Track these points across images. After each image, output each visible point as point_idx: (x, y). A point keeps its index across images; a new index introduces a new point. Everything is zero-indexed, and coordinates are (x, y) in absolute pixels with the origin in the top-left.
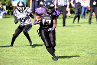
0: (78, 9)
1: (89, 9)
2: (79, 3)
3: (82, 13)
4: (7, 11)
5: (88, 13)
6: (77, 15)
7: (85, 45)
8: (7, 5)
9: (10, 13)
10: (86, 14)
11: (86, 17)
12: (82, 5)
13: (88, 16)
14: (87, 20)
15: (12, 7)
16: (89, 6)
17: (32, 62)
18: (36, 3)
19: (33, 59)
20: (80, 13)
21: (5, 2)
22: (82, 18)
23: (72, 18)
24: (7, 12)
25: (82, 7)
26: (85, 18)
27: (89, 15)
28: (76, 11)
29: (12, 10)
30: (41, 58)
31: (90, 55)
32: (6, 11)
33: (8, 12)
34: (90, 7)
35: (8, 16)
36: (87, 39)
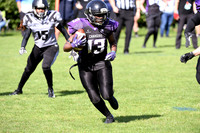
0: (155, 18)
1: (177, 18)
2: (156, 6)
3: (163, 26)
4: (9, 21)
5: (173, 25)
6: (152, 29)
7: (168, 91)
8: (7, 9)
9: (14, 26)
10: (171, 28)
11: (170, 35)
12: (161, 9)
13: (174, 32)
14: (172, 40)
15: (18, 14)
16: (176, 12)
17: (59, 127)
18: (68, 6)
19: (62, 120)
20: (159, 26)
21: (4, 4)
22: (162, 36)
23: (141, 36)
24: (7, 25)
25: (162, 13)
26: (167, 36)
27: (176, 29)
28: (150, 23)
29: (17, 21)
30: (78, 117)
31: (180, 112)
32: (6, 23)
33: (10, 25)
34: (179, 14)
35: (9, 32)
36: (172, 79)
